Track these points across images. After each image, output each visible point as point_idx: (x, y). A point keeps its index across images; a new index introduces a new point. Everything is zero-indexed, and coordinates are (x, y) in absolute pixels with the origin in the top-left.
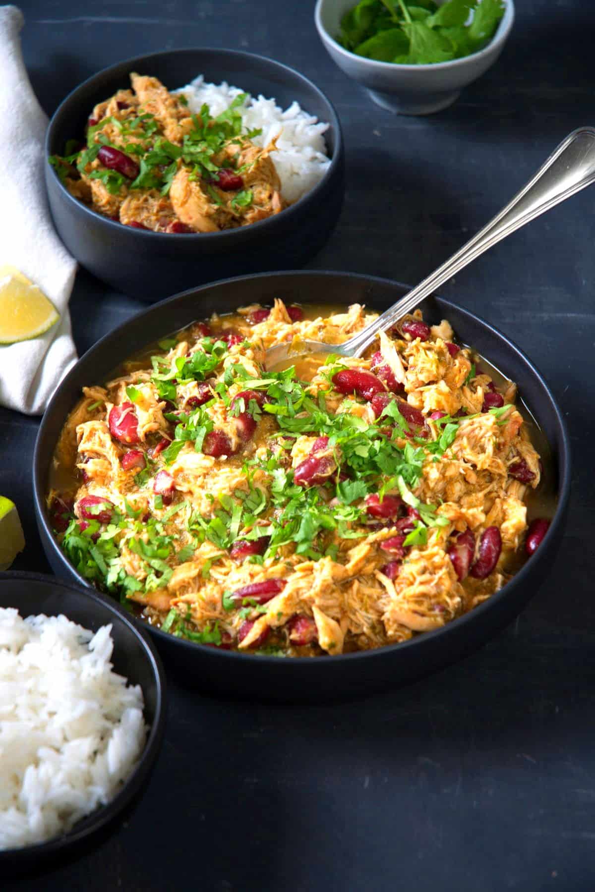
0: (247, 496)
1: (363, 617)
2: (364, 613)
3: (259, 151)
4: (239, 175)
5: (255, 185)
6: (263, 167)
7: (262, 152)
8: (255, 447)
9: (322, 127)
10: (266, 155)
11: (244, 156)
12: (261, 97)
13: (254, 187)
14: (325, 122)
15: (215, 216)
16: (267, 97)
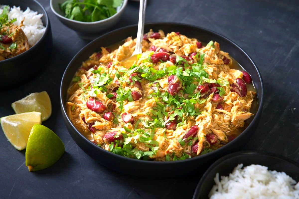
0: (157, 108)
1: (225, 125)
2: (224, 123)
3: (16, 27)
4: (10, 37)
5: (17, 40)
6: (20, 33)
7: (18, 27)
8: (146, 91)
9: (40, 16)
10: (20, 28)
11: (11, 30)
12: (14, 7)
13: (17, 41)
14: (41, 13)
15: (3, 54)
16: (17, 6)
